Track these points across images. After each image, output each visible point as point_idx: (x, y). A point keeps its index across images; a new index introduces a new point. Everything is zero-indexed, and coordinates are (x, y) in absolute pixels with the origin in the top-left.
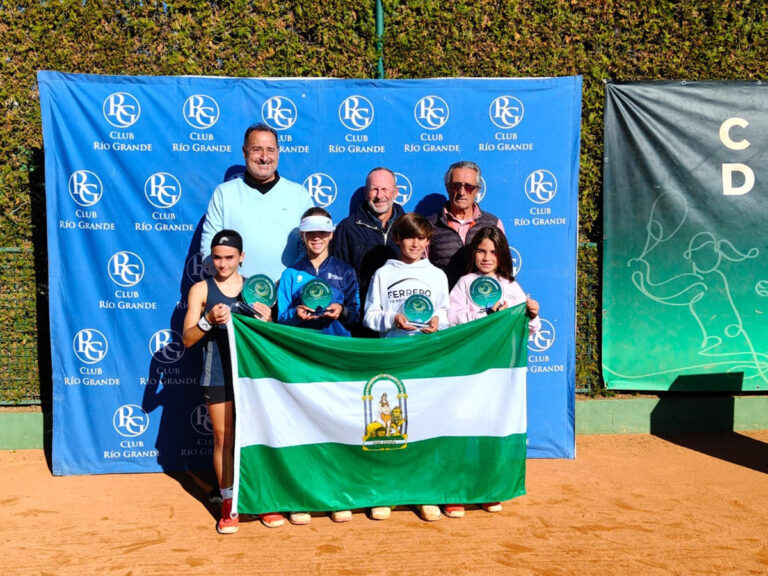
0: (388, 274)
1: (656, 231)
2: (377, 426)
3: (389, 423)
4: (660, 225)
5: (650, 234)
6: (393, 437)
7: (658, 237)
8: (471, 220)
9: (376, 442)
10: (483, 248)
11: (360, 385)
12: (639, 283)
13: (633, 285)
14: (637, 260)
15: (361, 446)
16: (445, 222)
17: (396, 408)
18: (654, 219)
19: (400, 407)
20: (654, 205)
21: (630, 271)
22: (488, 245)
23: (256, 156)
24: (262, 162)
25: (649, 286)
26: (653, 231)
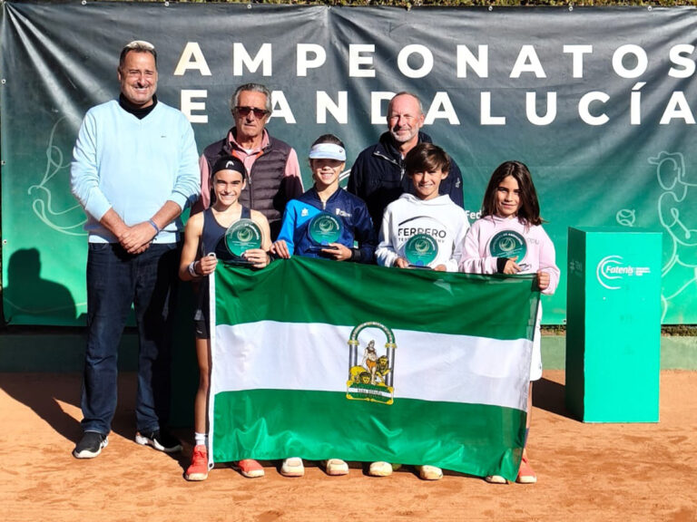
0: (400, 211)
1: (56, 157)
2: (361, 371)
3: (374, 369)
4: (59, 149)
5: (50, 160)
6: (378, 387)
7: (58, 164)
8: (259, 150)
9: (361, 390)
10: (506, 186)
11: (346, 331)
12: (40, 213)
13: (35, 213)
14: (38, 187)
15: (345, 393)
16: (229, 151)
17: (382, 357)
18: (53, 145)
19: (387, 357)
20: (53, 131)
21: (30, 198)
22: (512, 183)
23: (134, 79)
24: (140, 86)
25: (50, 214)
26: (53, 157)
